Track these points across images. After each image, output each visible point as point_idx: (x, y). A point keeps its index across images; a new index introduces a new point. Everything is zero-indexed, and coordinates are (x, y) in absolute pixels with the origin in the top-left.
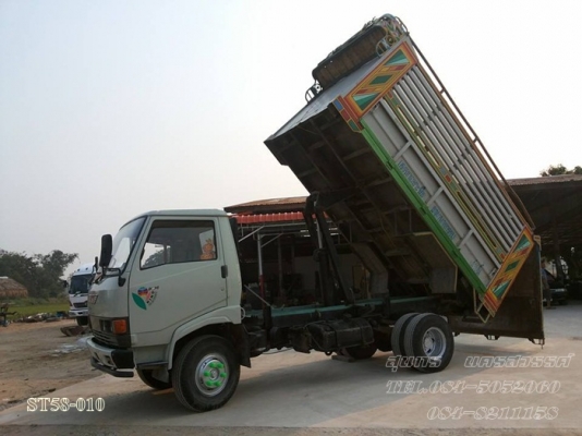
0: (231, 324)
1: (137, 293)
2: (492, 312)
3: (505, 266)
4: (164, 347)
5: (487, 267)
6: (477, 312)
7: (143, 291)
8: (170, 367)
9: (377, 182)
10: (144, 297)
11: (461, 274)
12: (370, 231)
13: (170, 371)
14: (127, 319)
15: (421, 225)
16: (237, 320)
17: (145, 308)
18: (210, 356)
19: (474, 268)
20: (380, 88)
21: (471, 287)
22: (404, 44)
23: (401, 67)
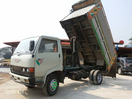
1: (37, 60)
2: (109, 71)
3: (112, 60)
4: (43, 77)
5: (109, 60)
6: (107, 70)
7: (39, 60)
8: (45, 83)
9: (90, 36)
10: (39, 61)
11: (105, 61)
12: (83, 48)
13: (44, 84)
14: (34, 68)
15: (99, 48)
16: (62, 70)
17: (39, 65)
18: (53, 80)
19: (107, 60)
20: (95, 12)
21: (106, 65)
22: (100, 3)
23: (99, 9)
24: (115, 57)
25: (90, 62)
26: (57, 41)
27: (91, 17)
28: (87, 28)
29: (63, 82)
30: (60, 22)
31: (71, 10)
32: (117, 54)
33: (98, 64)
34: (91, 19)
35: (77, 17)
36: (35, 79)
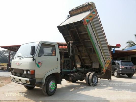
0: (58, 73)
1: (37, 63)
2: (104, 73)
3: (107, 63)
4: (42, 79)
5: (104, 63)
6: (102, 73)
7: (39, 63)
8: (44, 84)
9: (86, 41)
10: (39, 64)
11: (100, 64)
13: (44, 85)
14: (34, 70)
15: (94, 52)
16: (59, 72)
17: (39, 67)
18: (52, 81)
19: (102, 63)
20: (91, 19)
21: (101, 67)
22: (95, 10)
23: (94, 15)
24: (110, 60)
25: (87, 65)
26: (55, 46)
27: (87, 23)
28: (83, 33)
29: (61, 84)
30: (58, 27)
31: (68, 16)
32: (112, 57)
33: (93, 67)
34: (87, 24)
35: (74, 23)
36: (35, 80)
